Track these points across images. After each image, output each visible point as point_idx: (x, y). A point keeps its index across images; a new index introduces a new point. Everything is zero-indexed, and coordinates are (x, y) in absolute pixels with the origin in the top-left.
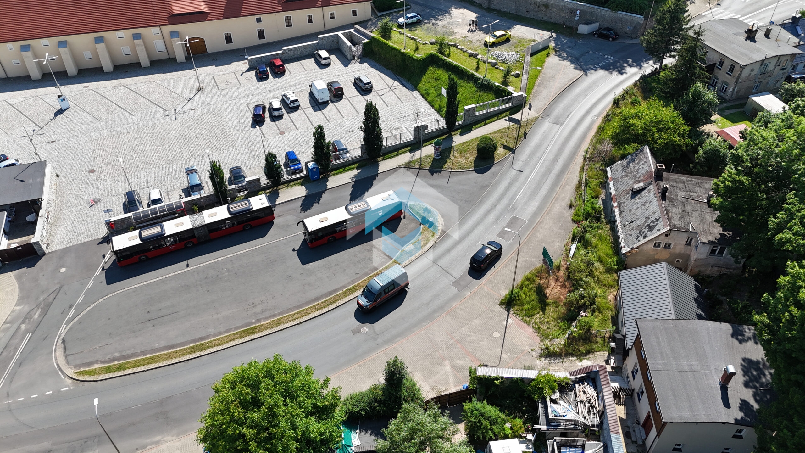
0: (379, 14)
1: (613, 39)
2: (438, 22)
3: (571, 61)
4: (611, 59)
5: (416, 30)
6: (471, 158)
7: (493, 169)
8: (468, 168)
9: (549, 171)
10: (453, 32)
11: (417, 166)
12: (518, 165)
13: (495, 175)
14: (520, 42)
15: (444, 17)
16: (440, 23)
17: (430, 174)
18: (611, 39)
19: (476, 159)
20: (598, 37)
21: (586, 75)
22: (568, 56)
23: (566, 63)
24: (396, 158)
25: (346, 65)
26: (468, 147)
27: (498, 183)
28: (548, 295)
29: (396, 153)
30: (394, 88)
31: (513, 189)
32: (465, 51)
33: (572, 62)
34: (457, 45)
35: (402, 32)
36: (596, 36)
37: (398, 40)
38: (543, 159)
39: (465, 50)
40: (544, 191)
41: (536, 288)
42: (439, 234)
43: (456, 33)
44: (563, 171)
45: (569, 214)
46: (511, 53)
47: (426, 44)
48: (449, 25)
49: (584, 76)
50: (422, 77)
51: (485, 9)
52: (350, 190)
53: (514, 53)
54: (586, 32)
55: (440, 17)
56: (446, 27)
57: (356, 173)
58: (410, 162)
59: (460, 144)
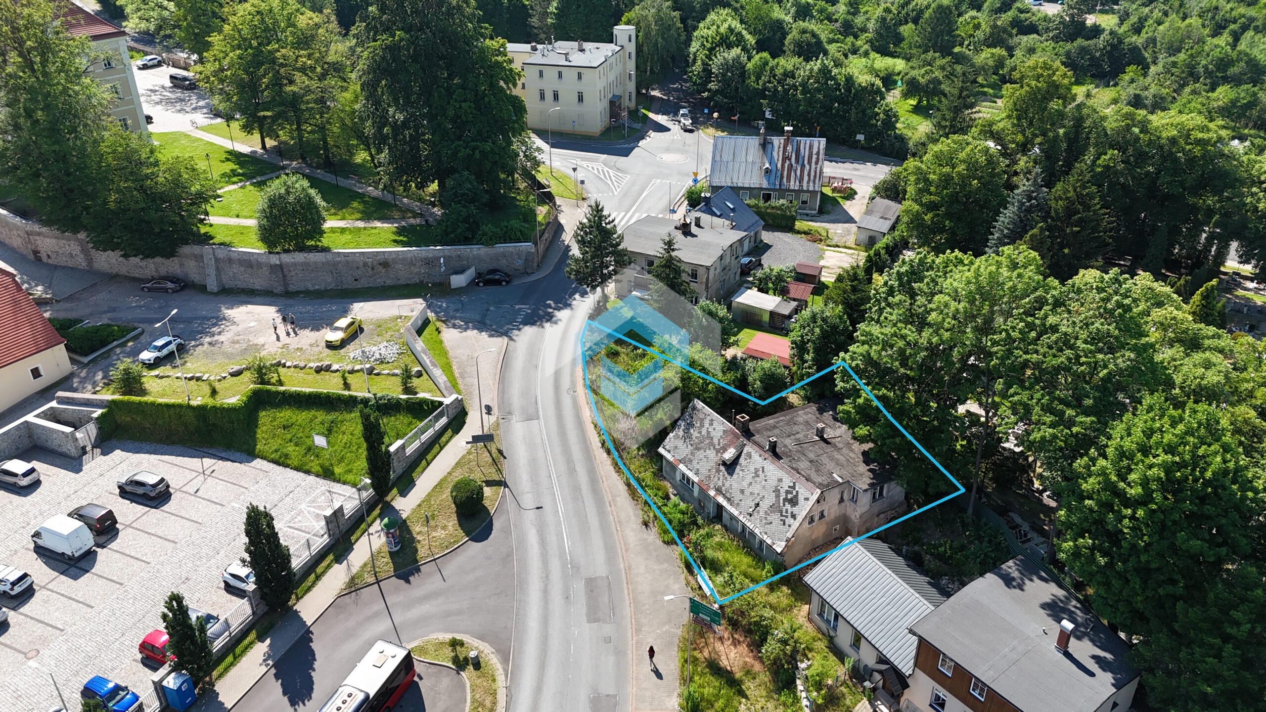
0: (86, 360)
1: (508, 282)
2: (216, 338)
3: (474, 328)
4: (526, 309)
5: (186, 362)
6: (451, 524)
7: (497, 525)
8: (458, 542)
9: (576, 489)
10: (257, 345)
11: (372, 580)
12: (528, 501)
13: (507, 531)
14: (379, 326)
15: (223, 326)
16: (221, 338)
17: (402, 581)
18: (504, 283)
19: (459, 521)
20: (485, 285)
21: (511, 339)
22: (466, 323)
23: (472, 333)
24: (320, 584)
25: (77, 469)
26: (432, 509)
27: (522, 541)
28: (729, 668)
29: (313, 576)
30: (211, 470)
31: (552, 539)
32: (305, 367)
33: (481, 330)
34: (283, 361)
35: (161, 374)
36: (481, 284)
37: (164, 390)
38: (554, 476)
39: (302, 364)
40: (594, 522)
41: (707, 666)
42: (501, 671)
43: (263, 345)
44: (594, 481)
45: (653, 536)
46: (381, 346)
47: (225, 378)
48: (241, 337)
49: (511, 343)
50: (255, 433)
51: (281, 295)
52: (277, 687)
53: (385, 344)
54: (464, 284)
55: (215, 329)
56: (238, 342)
57: (266, 650)
58: (353, 579)
59: (414, 511)
